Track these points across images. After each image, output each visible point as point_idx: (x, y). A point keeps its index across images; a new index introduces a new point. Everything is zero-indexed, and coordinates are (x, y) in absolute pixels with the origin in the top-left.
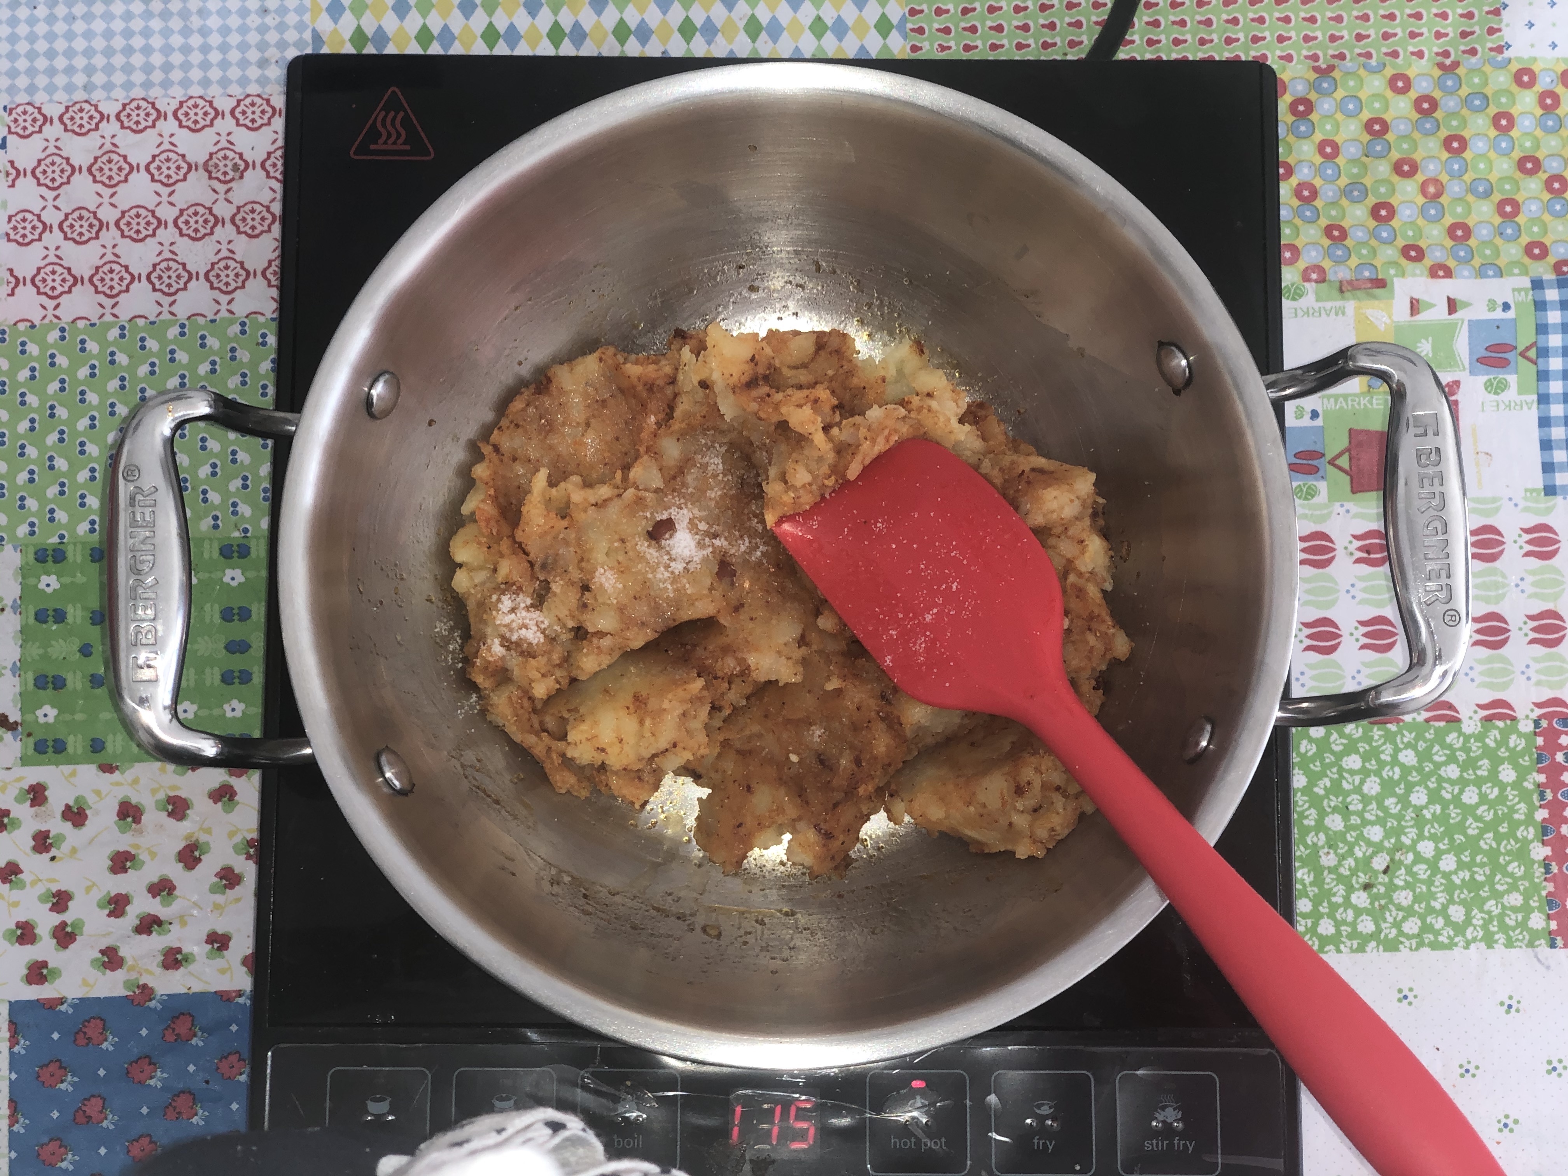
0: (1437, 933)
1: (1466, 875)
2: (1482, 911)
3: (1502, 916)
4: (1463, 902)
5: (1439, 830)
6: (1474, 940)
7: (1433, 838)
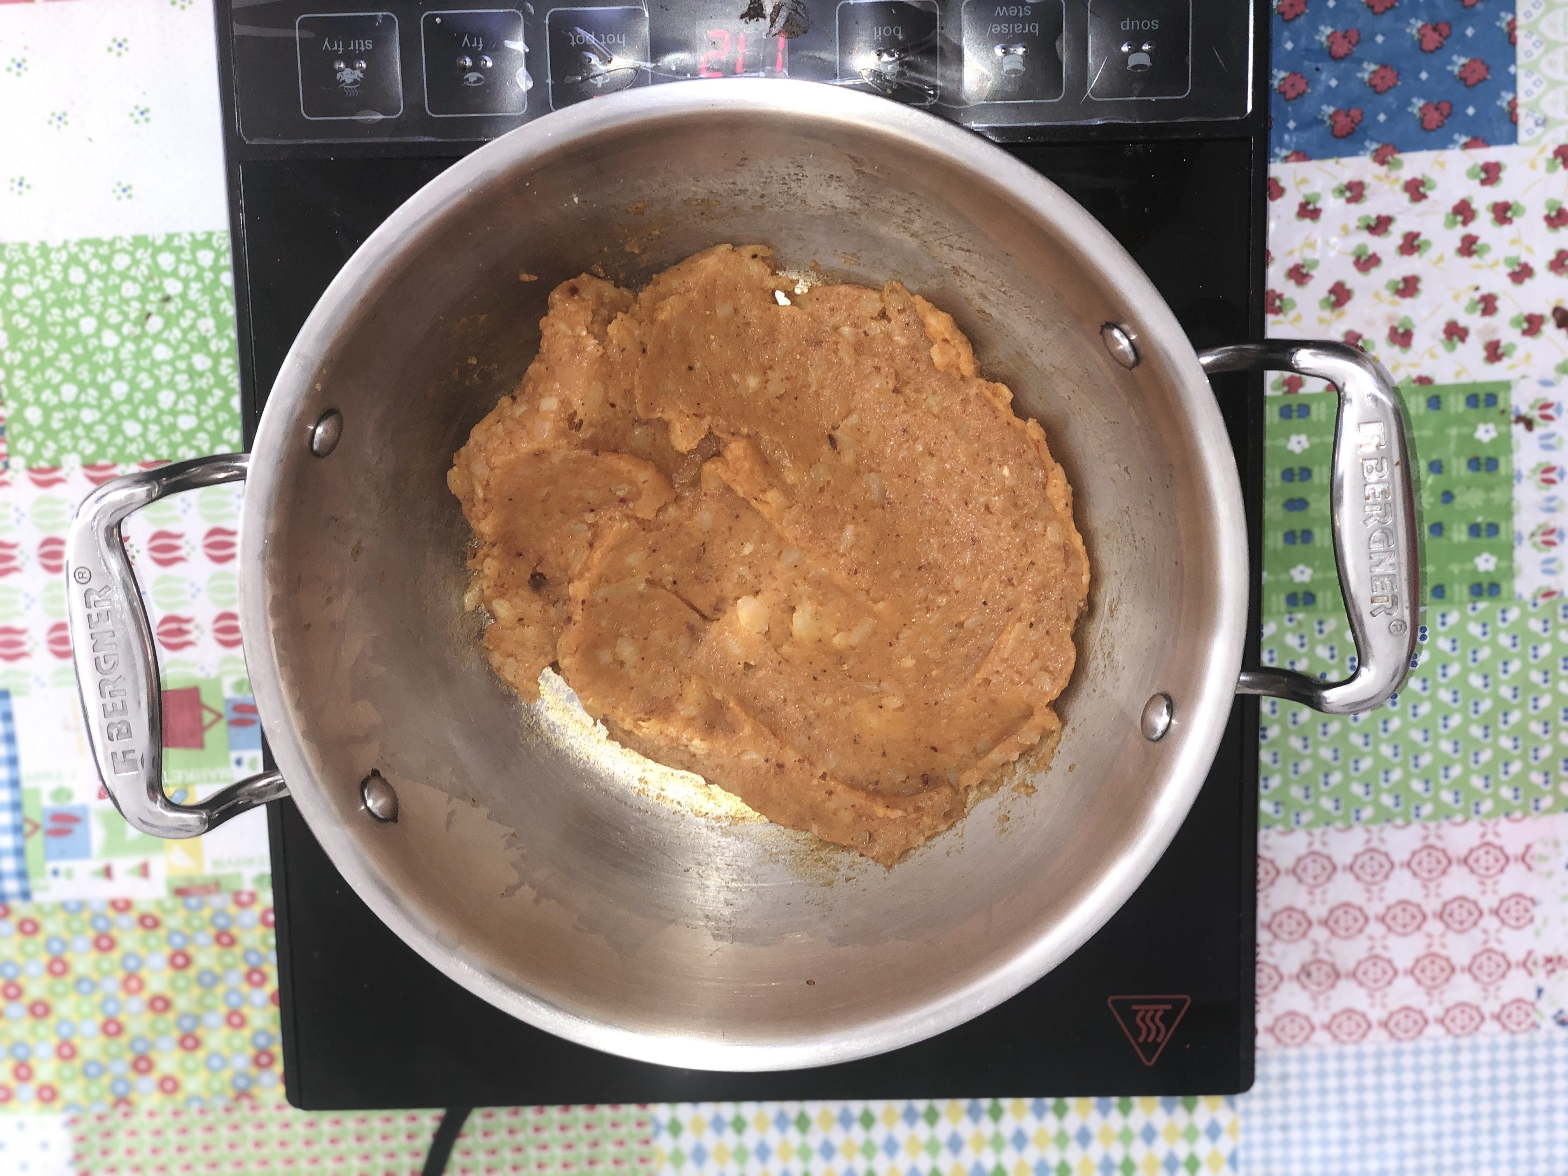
0: (96, 255)
1: (71, 314)
2: (53, 279)
3: (33, 273)
4: (71, 286)
5: (99, 358)
6: (59, 250)
7: (102, 349)
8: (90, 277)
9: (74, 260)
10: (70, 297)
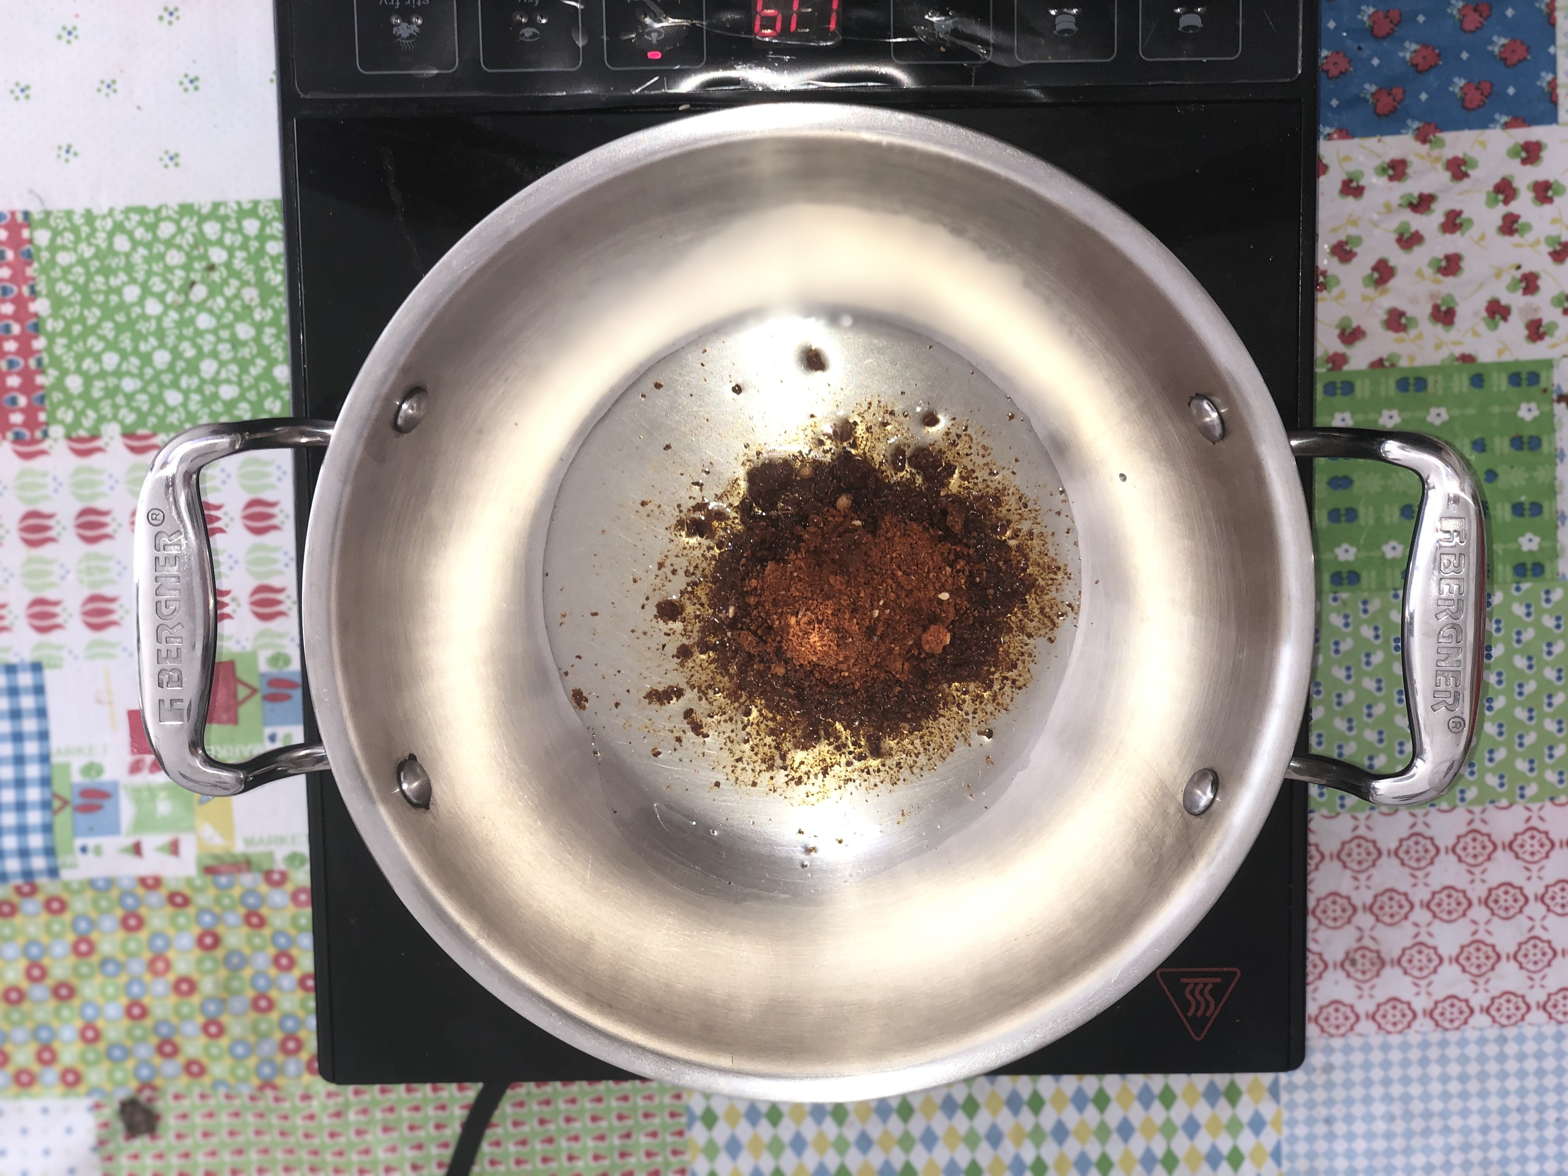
0: (141, 223)
1: (114, 282)
2: (97, 247)
3: (78, 241)
4: (115, 254)
5: (142, 327)
6: (104, 217)
7: (146, 318)
8: (135, 244)
9: (119, 227)
10: (114, 265)
